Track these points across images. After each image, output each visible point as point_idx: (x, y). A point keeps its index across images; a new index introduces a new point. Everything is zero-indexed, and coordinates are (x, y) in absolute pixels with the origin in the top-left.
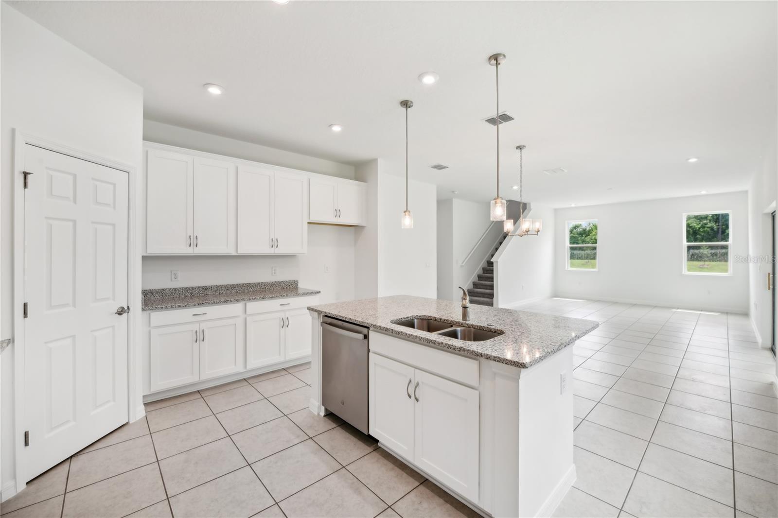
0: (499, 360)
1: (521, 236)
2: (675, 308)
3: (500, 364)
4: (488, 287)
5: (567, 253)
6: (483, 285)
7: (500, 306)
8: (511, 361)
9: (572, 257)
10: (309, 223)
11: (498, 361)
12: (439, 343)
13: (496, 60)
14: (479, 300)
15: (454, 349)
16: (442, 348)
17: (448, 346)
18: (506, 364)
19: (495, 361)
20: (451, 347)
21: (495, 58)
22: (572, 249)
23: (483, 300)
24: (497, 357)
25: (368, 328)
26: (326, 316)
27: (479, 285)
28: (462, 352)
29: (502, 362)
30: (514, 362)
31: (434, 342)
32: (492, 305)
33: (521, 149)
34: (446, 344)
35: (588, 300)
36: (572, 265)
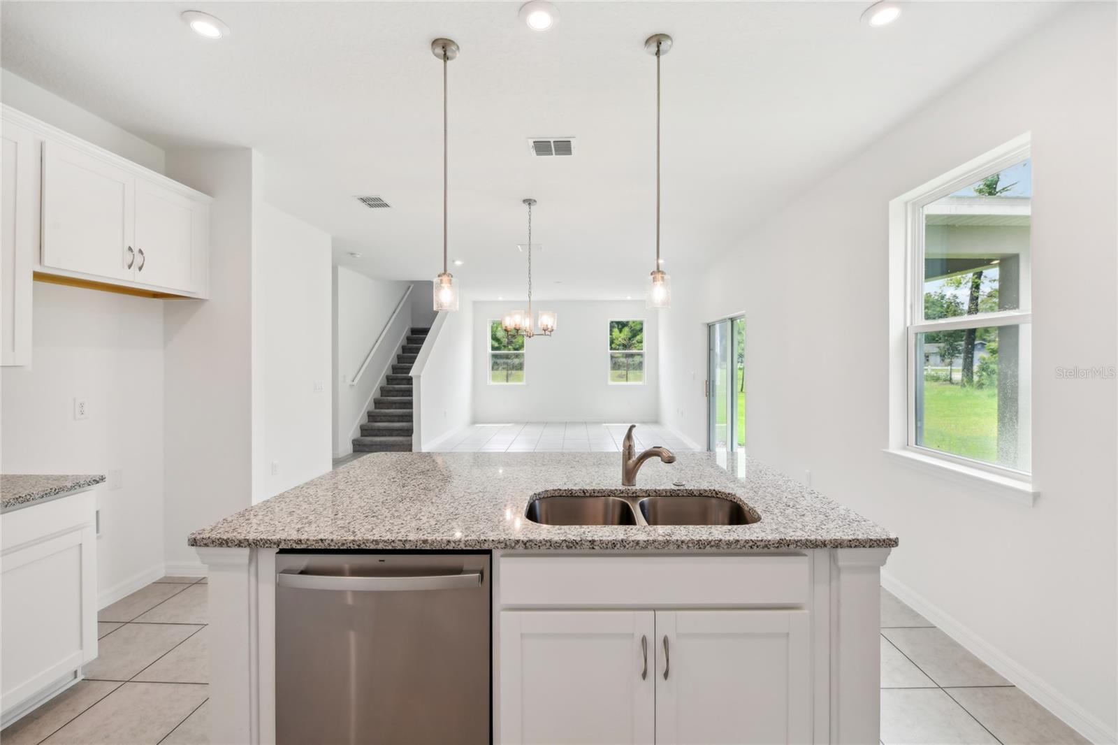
0: (857, 544)
1: (530, 337)
2: (605, 423)
3: (861, 551)
4: (396, 419)
5: (488, 362)
6: (385, 415)
7: (425, 448)
8: (879, 540)
9: (495, 366)
10: (38, 276)
11: (856, 546)
12: (729, 543)
13: (659, 44)
14: (385, 442)
15: (766, 546)
16: (736, 551)
17: (751, 544)
18: (870, 547)
19: (851, 547)
20: (758, 544)
21: (657, 41)
22: (494, 356)
23: (394, 441)
24: (854, 540)
25: (489, 552)
26: (282, 551)
27: (378, 416)
28: (784, 549)
29: (864, 546)
30: (884, 541)
31: (718, 543)
32: (408, 448)
33: (529, 204)
34: (747, 542)
35: (517, 423)
36: (494, 378)
